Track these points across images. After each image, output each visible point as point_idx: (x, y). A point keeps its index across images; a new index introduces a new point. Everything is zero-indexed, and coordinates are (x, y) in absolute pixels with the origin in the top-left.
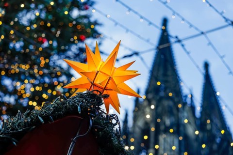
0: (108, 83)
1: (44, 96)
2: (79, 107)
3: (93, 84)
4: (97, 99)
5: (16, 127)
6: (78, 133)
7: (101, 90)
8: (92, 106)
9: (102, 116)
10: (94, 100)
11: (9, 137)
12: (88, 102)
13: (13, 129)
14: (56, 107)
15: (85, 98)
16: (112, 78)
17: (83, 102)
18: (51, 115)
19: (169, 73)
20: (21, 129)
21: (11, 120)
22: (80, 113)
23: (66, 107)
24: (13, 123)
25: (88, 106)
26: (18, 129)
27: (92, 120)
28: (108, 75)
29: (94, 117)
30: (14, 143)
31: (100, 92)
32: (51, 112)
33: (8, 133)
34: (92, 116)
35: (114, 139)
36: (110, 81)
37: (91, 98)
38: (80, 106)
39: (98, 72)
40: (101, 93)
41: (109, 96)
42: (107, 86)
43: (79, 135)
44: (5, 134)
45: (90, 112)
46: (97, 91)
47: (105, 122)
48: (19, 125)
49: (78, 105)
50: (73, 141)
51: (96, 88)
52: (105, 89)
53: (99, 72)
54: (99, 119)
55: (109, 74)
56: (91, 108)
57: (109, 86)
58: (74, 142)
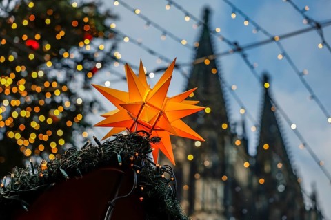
0: (158, 120)
1: (34, 125)
2: (119, 156)
3: (137, 122)
4: (143, 143)
5: (26, 184)
6: (117, 193)
7: (148, 130)
8: (137, 154)
9: (150, 168)
10: (140, 146)
11: (18, 199)
12: (131, 148)
13: (23, 187)
14: (86, 156)
15: (127, 143)
16: (164, 113)
17: (124, 148)
18: (78, 167)
19: (212, 89)
20: (34, 186)
21: (19, 174)
22: (120, 164)
23: (100, 155)
24: (23, 179)
25: (132, 154)
26: (31, 187)
27: (137, 174)
28: (159, 110)
29: (140, 170)
30: (25, 207)
31: (147, 134)
32: (78, 163)
33: (16, 193)
34: (137, 169)
35: (168, 202)
36: (162, 117)
37: (135, 143)
38: (121, 154)
39: (144, 104)
40: (149, 135)
41: (160, 139)
42: (157, 125)
43: (118, 196)
44: (12, 194)
45: (133, 162)
46: (144, 132)
47: (154, 177)
48: (31, 181)
49: (118, 152)
50: (110, 204)
51: (141, 128)
52: (153, 128)
53: (146, 105)
54: (146, 172)
55: (159, 107)
56: (135, 157)
57: (159, 125)
58: (112, 207)
